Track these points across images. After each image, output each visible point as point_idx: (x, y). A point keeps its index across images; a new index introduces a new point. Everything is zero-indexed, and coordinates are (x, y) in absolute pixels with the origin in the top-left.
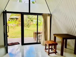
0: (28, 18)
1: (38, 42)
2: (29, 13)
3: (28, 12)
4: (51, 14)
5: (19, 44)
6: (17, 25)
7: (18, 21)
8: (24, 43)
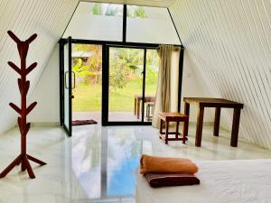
0: (122, 58)
1: (145, 120)
2: (124, 44)
3: (121, 41)
4: (182, 46)
5: (96, 123)
6: (83, 81)
7: (88, 67)
8: (109, 120)
